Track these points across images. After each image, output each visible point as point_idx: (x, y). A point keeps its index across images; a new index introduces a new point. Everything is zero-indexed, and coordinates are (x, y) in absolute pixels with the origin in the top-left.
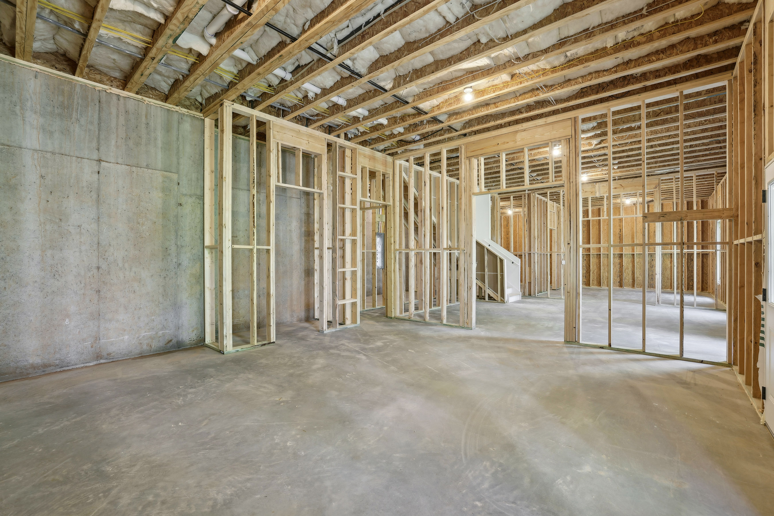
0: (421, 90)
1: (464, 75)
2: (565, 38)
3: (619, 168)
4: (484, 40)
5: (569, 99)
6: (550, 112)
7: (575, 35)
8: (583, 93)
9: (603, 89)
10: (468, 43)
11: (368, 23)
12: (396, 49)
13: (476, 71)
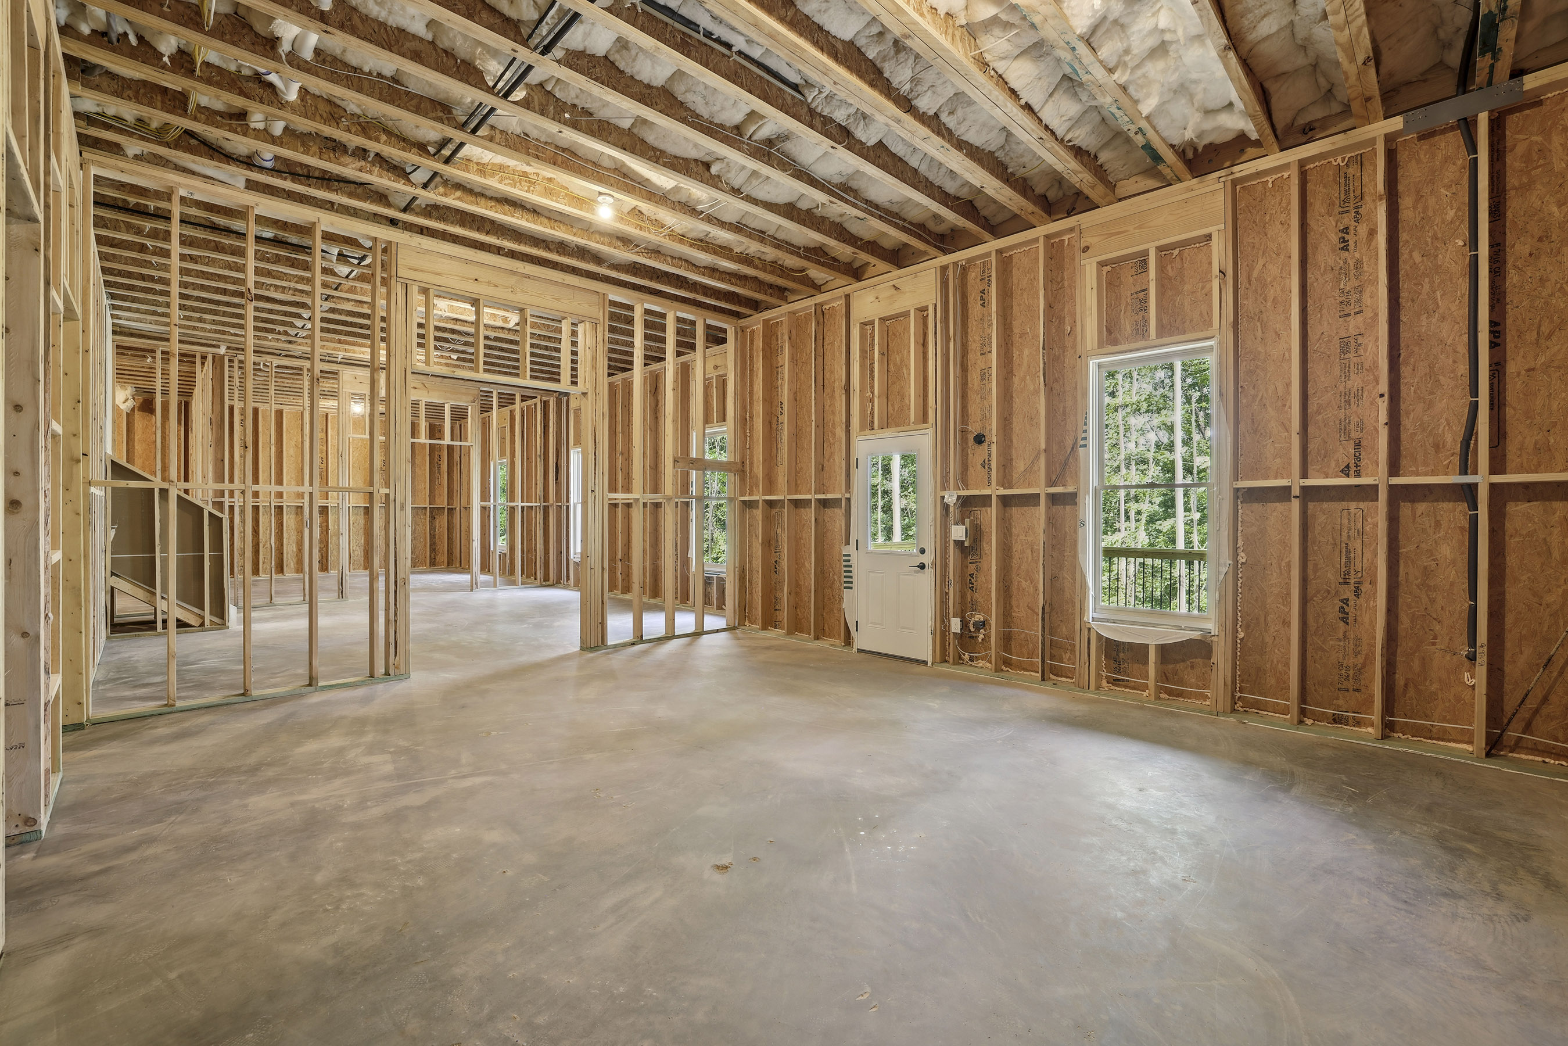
0: (518, 131)
1: (608, 169)
2: (744, 225)
3: (458, 359)
4: (714, 170)
5: (617, 267)
6: (568, 266)
7: (754, 229)
8: (635, 269)
9: (658, 277)
10: (692, 154)
11: (708, 34)
12: (646, 82)
13: (632, 180)
